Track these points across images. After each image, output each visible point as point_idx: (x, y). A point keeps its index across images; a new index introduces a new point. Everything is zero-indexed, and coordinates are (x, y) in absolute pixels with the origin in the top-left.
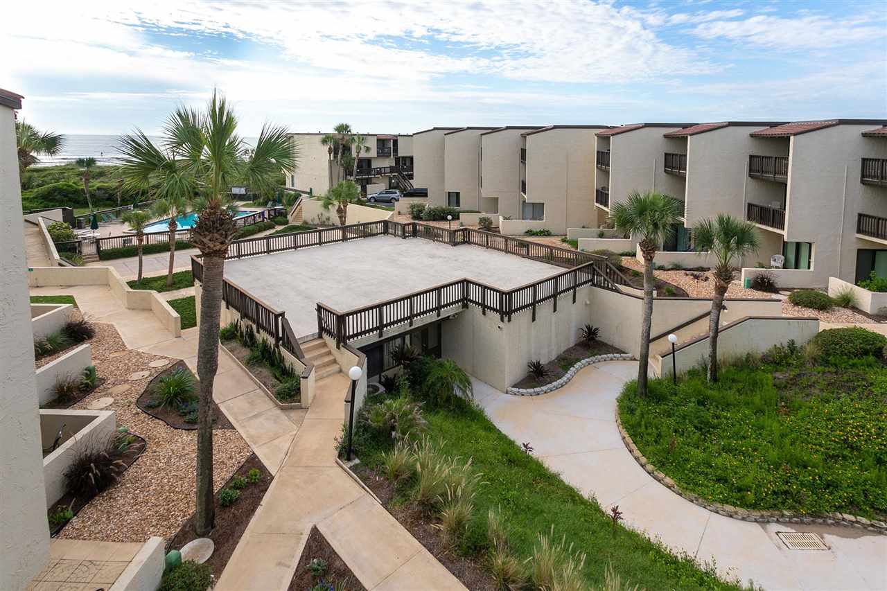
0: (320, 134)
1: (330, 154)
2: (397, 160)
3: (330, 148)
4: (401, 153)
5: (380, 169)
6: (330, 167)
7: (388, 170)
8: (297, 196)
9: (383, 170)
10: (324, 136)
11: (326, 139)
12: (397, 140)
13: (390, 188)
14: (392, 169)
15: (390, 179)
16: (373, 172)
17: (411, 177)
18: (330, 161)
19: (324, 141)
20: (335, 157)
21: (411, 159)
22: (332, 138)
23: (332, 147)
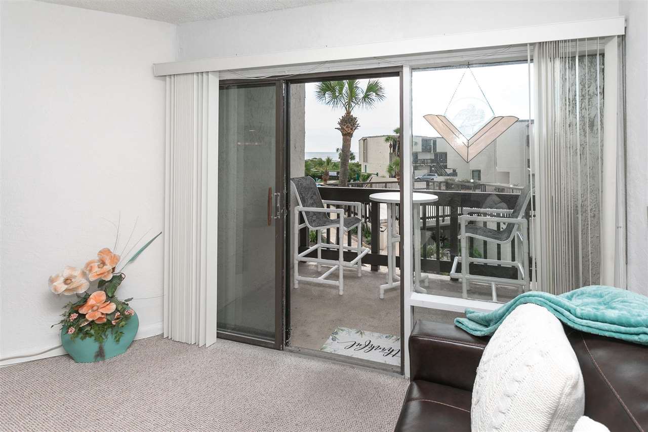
0: (384, 136)
1: (391, 148)
2: (436, 155)
3: (391, 144)
4: (438, 150)
5: (424, 160)
6: (391, 157)
7: (429, 161)
8: (369, 175)
9: (426, 160)
10: (386, 137)
11: (388, 138)
12: (436, 141)
13: (430, 172)
14: (432, 161)
15: (431, 167)
16: (419, 162)
17: (446, 167)
18: (391, 154)
19: (387, 140)
20: (393, 151)
21: (446, 154)
22: (392, 138)
23: (392, 143)
